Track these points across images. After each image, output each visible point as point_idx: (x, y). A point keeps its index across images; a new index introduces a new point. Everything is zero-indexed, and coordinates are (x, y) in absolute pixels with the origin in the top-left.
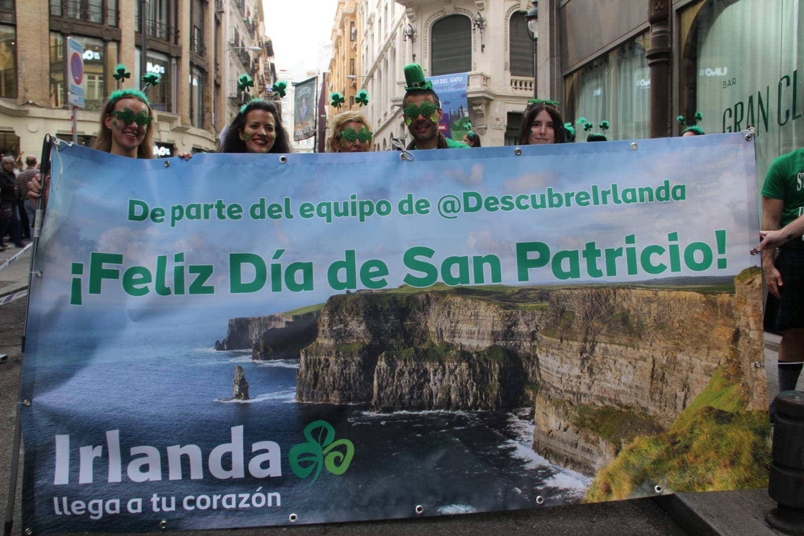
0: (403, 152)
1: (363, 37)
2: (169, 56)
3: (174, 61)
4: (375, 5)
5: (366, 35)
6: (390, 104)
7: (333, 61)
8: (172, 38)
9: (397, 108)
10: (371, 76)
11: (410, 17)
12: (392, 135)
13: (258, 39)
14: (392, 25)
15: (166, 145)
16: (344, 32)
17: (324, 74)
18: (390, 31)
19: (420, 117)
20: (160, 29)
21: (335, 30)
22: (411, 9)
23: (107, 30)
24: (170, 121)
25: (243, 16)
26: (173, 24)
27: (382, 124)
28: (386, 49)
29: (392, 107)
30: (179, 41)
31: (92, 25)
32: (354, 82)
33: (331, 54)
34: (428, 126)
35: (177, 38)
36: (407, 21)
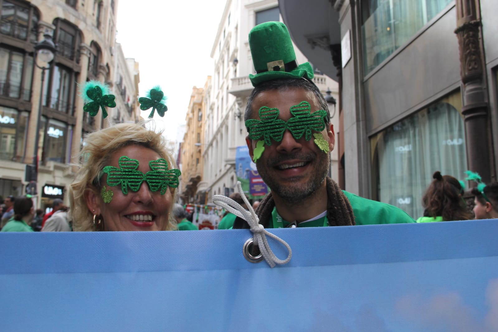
0: (253, 233)
1: (206, 118)
2: (67, 124)
3: (70, 128)
4: (215, 97)
5: (208, 117)
6: (224, 163)
7: (186, 135)
8: (70, 112)
9: (228, 166)
10: (211, 145)
11: (239, 104)
12: (224, 185)
13: (135, 117)
14: (227, 109)
15: (59, 187)
16: (193, 115)
17: (180, 144)
18: (225, 113)
19: (289, 141)
20: (62, 104)
21: (188, 114)
22: (239, 99)
23: (22, 103)
24: (63, 169)
25: (124, 100)
26: (71, 102)
27: (218, 177)
28: (222, 126)
29: (225, 166)
30: (76, 114)
31: (11, 99)
32: (199, 148)
33: (185, 130)
34: (308, 162)
35: (74, 111)
36: (237, 106)
